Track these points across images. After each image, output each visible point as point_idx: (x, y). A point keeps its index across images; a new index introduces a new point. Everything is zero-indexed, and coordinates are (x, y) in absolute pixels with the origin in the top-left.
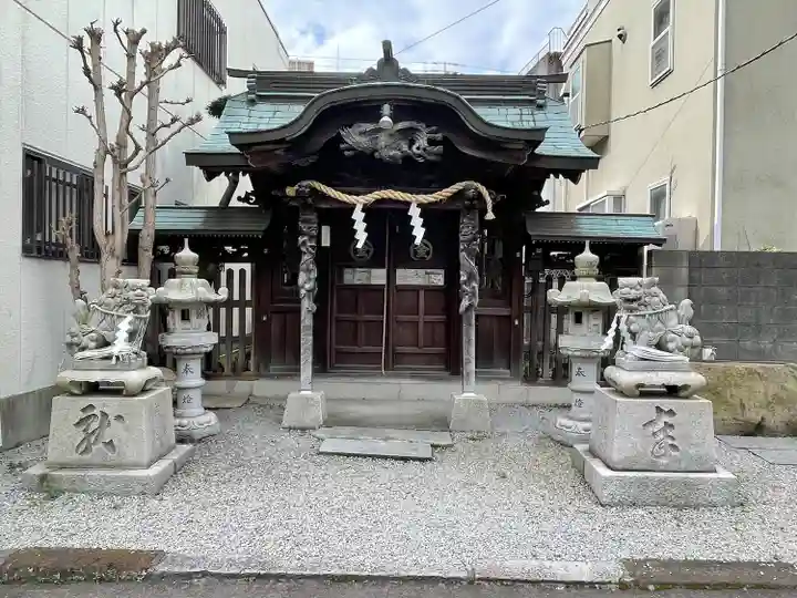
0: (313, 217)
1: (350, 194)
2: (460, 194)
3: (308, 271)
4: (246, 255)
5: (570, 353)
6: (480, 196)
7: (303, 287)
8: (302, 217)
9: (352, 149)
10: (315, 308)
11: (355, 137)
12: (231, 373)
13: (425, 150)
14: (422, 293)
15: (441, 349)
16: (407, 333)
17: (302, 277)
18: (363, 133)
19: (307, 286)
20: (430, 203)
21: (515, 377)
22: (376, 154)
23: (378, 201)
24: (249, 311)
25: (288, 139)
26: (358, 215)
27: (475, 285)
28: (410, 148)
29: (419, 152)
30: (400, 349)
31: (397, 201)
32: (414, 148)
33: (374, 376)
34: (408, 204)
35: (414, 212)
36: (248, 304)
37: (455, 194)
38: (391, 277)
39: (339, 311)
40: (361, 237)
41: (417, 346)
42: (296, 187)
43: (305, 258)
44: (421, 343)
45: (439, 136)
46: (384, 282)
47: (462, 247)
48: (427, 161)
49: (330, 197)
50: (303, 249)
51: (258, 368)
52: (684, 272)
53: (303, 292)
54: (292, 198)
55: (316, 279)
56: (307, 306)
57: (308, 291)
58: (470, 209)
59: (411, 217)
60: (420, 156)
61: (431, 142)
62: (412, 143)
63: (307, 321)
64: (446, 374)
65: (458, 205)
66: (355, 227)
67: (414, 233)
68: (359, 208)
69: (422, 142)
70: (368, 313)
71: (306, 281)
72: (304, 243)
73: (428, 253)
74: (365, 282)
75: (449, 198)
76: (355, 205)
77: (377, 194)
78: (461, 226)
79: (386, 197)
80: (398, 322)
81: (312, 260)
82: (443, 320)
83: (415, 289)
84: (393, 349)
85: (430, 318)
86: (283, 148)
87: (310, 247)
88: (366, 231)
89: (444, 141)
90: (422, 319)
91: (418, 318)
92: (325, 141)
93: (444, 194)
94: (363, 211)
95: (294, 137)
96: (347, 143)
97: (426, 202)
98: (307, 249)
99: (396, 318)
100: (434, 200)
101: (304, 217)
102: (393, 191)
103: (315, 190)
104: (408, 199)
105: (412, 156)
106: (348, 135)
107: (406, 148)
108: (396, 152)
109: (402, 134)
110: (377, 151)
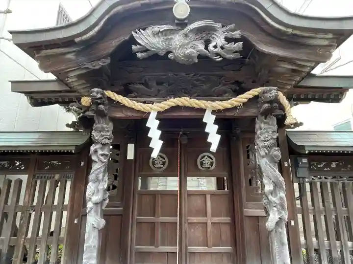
0: (110, 126)
1: (144, 102)
3: (97, 181)
7: (91, 199)
13: (222, 48)
14: (208, 197)
16: (197, 234)
18: (156, 34)
19: (95, 199)
20: (227, 110)
24: (65, 214)
25: (77, 40)
26: (153, 124)
27: (283, 194)
28: (206, 48)
30: (192, 249)
31: (192, 109)
32: (211, 47)
34: (203, 111)
35: (209, 119)
37: (250, 100)
38: (182, 184)
39: (139, 215)
40: (156, 145)
41: (207, 246)
43: (95, 167)
44: (210, 242)
45: (237, 34)
46: (177, 189)
47: (261, 153)
48: (224, 59)
49: (124, 106)
50: (94, 158)
53: (90, 205)
54: (88, 109)
56: (94, 221)
57: (96, 204)
58: (266, 114)
59: (205, 124)
60: (217, 54)
61: (229, 40)
65: (251, 112)
66: (149, 135)
67: (209, 140)
68: (153, 115)
69: (219, 40)
71: (95, 191)
72: (96, 151)
73: (212, 164)
75: (244, 104)
76: (149, 113)
77: (172, 102)
78: (259, 132)
79: (180, 104)
80: (189, 223)
81: (102, 170)
82: (229, 221)
83: (203, 194)
84: (186, 249)
85: (216, 219)
86: (74, 52)
87: (102, 155)
88: (161, 138)
89: (243, 39)
90: (209, 220)
91: (207, 220)
92: (117, 44)
93: (240, 100)
94: (157, 118)
95: (85, 37)
96: (140, 44)
97: (221, 108)
98: (98, 158)
99: (188, 220)
100: (230, 106)
101: (99, 125)
102: (188, 99)
103: (109, 99)
104: (203, 106)
105: (209, 55)
106: (141, 36)
107: (201, 47)
108: (192, 50)
109: (196, 34)
110: (171, 52)
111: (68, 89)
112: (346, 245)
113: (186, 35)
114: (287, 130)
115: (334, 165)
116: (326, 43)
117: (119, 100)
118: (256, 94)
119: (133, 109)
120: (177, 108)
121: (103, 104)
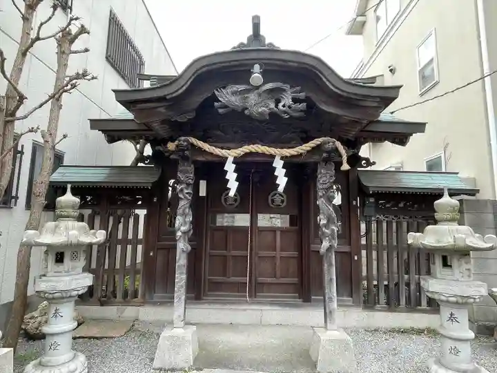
0: (191, 168)
1: (222, 148)
2: (317, 148)
3: (184, 215)
4: (140, 203)
5: (443, 298)
6: (336, 149)
7: (179, 229)
8: (180, 168)
9: (226, 107)
10: (190, 248)
11: (228, 96)
12: (121, 300)
13: (290, 107)
14: (278, 233)
15: (295, 280)
16: (266, 266)
17: (179, 220)
18: (234, 93)
19: (183, 228)
20: (293, 156)
21: (356, 304)
22: (246, 112)
23: (246, 154)
24: (140, 247)
25: (168, 97)
26: (230, 167)
28: (277, 106)
29: (284, 109)
30: (261, 279)
31: (263, 154)
32: (280, 106)
33: (239, 303)
34: (273, 157)
35: (278, 164)
36: (139, 242)
37: (313, 148)
38: (253, 220)
39: (211, 249)
40: (233, 185)
41: (275, 277)
42: (176, 142)
43: (182, 203)
44: (278, 274)
45: (302, 95)
46: (248, 224)
47: (320, 194)
48: (291, 117)
50: (181, 196)
51: (144, 296)
52: (490, 217)
53: (179, 234)
54: (173, 152)
55: (192, 223)
56: (182, 246)
57: (184, 233)
58: (326, 161)
59: (275, 168)
60: (285, 112)
61: (295, 100)
62: (277, 102)
63: (181, 261)
64: (299, 301)
65: (316, 158)
66: (226, 177)
67: (278, 182)
68: (230, 159)
69: (287, 100)
70: (235, 249)
71: (183, 223)
72: (182, 190)
73: (282, 202)
74: (230, 224)
75: (308, 152)
76: (227, 158)
77: (247, 149)
78: (319, 176)
79: (254, 151)
80: (259, 257)
81: (188, 205)
82: (296, 256)
83: (273, 230)
84: (256, 280)
85: (285, 254)
86: (164, 106)
87: (187, 193)
88: (237, 180)
89: (307, 100)
90: (278, 254)
91: (276, 254)
92: (202, 100)
93: (304, 148)
94: (233, 163)
95: (174, 95)
96: (221, 101)
97: (288, 155)
98: (183, 195)
99: (258, 254)
100: (296, 153)
101: (183, 168)
102: (260, 146)
103: (192, 145)
104: (273, 153)
105: (279, 113)
106: (222, 95)
107: (272, 106)
108: (264, 109)
109: (268, 94)
110: (247, 109)
111: (146, 128)
112: (403, 277)
113: (260, 95)
114: (359, 169)
115: (401, 205)
116: (375, 104)
117: (201, 145)
118: (319, 143)
119: (212, 154)
120: (251, 154)
121: (187, 150)
